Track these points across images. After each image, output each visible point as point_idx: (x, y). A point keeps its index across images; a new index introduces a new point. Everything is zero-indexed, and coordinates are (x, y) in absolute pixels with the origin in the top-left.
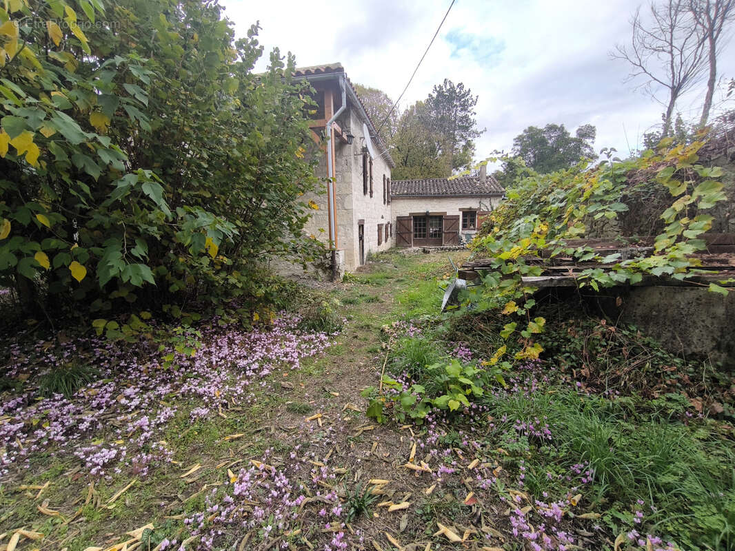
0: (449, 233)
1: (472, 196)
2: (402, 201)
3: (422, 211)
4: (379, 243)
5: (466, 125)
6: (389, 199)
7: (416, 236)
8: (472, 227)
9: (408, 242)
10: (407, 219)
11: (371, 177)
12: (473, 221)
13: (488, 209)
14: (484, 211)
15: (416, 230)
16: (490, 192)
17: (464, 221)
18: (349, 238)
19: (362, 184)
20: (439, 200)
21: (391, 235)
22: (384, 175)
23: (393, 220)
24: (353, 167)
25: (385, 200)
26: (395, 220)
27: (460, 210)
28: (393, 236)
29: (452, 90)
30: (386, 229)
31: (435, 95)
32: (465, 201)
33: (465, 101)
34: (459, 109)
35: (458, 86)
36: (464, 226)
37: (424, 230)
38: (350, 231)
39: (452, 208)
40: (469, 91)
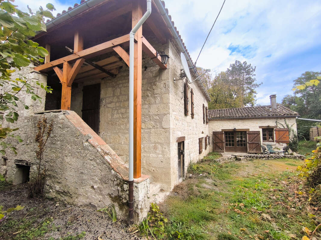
0: (253, 143)
1: (269, 118)
2: (216, 122)
3: (231, 128)
4: (200, 153)
5: (250, 82)
6: (207, 120)
7: (227, 145)
8: (271, 140)
9: (222, 149)
10: (221, 133)
11: (192, 103)
12: (271, 135)
13: (284, 127)
14: (280, 129)
15: (227, 141)
16: (284, 115)
17: (264, 135)
18: (165, 156)
19: (183, 106)
20: (242, 121)
21: (209, 144)
22: (203, 105)
23: (210, 134)
24: (172, 89)
25: (204, 121)
26: (212, 134)
27: (260, 127)
28: (210, 144)
29: (240, 66)
30: (206, 140)
31: (230, 69)
32: (263, 121)
33: (248, 70)
34: (245, 74)
35: (243, 63)
36: (265, 139)
37: (233, 141)
38: (167, 150)
39: (254, 126)
40: (250, 65)
